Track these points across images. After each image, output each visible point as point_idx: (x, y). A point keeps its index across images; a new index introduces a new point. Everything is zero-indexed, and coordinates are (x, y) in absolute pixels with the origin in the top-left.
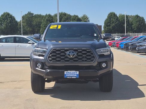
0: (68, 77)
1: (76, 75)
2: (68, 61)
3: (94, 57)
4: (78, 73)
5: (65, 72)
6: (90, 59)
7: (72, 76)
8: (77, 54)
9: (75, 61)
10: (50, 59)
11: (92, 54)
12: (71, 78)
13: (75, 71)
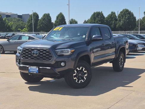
0: (31, 72)
1: (36, 71)
2: (32, 59)
3: (52, 57)
4: (38, 69)
5: (29, 67)
6: (48, 58)
7: (33, 72)
8: (39, 53)
9: (38, 59)
10: (22, 56)
11: (50, 54)
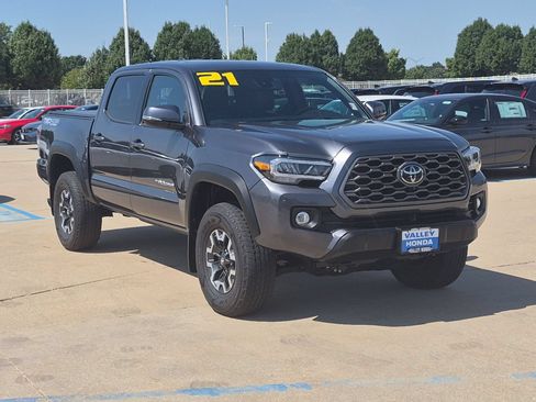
0: (411, 251)
1: (431, 242)
2: (399, 196)
4: (436, 232)
5: (404, 233)
6: (458, 186)
7: (421, 247)
8: (427, 171)
10: (352, 193)
11: (462, 169)
12: (420, 253)
13: (428, 230)
